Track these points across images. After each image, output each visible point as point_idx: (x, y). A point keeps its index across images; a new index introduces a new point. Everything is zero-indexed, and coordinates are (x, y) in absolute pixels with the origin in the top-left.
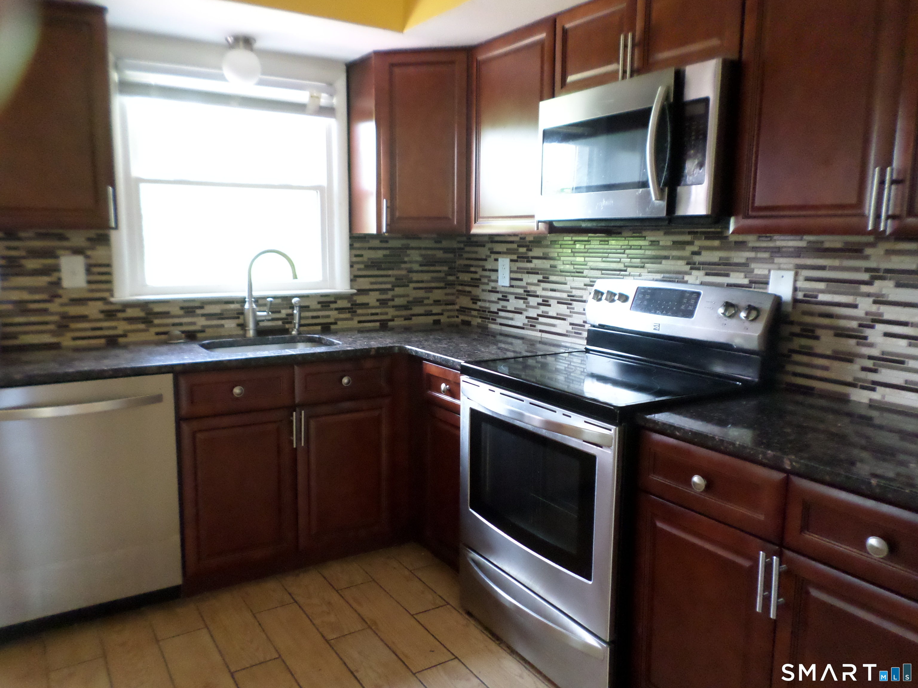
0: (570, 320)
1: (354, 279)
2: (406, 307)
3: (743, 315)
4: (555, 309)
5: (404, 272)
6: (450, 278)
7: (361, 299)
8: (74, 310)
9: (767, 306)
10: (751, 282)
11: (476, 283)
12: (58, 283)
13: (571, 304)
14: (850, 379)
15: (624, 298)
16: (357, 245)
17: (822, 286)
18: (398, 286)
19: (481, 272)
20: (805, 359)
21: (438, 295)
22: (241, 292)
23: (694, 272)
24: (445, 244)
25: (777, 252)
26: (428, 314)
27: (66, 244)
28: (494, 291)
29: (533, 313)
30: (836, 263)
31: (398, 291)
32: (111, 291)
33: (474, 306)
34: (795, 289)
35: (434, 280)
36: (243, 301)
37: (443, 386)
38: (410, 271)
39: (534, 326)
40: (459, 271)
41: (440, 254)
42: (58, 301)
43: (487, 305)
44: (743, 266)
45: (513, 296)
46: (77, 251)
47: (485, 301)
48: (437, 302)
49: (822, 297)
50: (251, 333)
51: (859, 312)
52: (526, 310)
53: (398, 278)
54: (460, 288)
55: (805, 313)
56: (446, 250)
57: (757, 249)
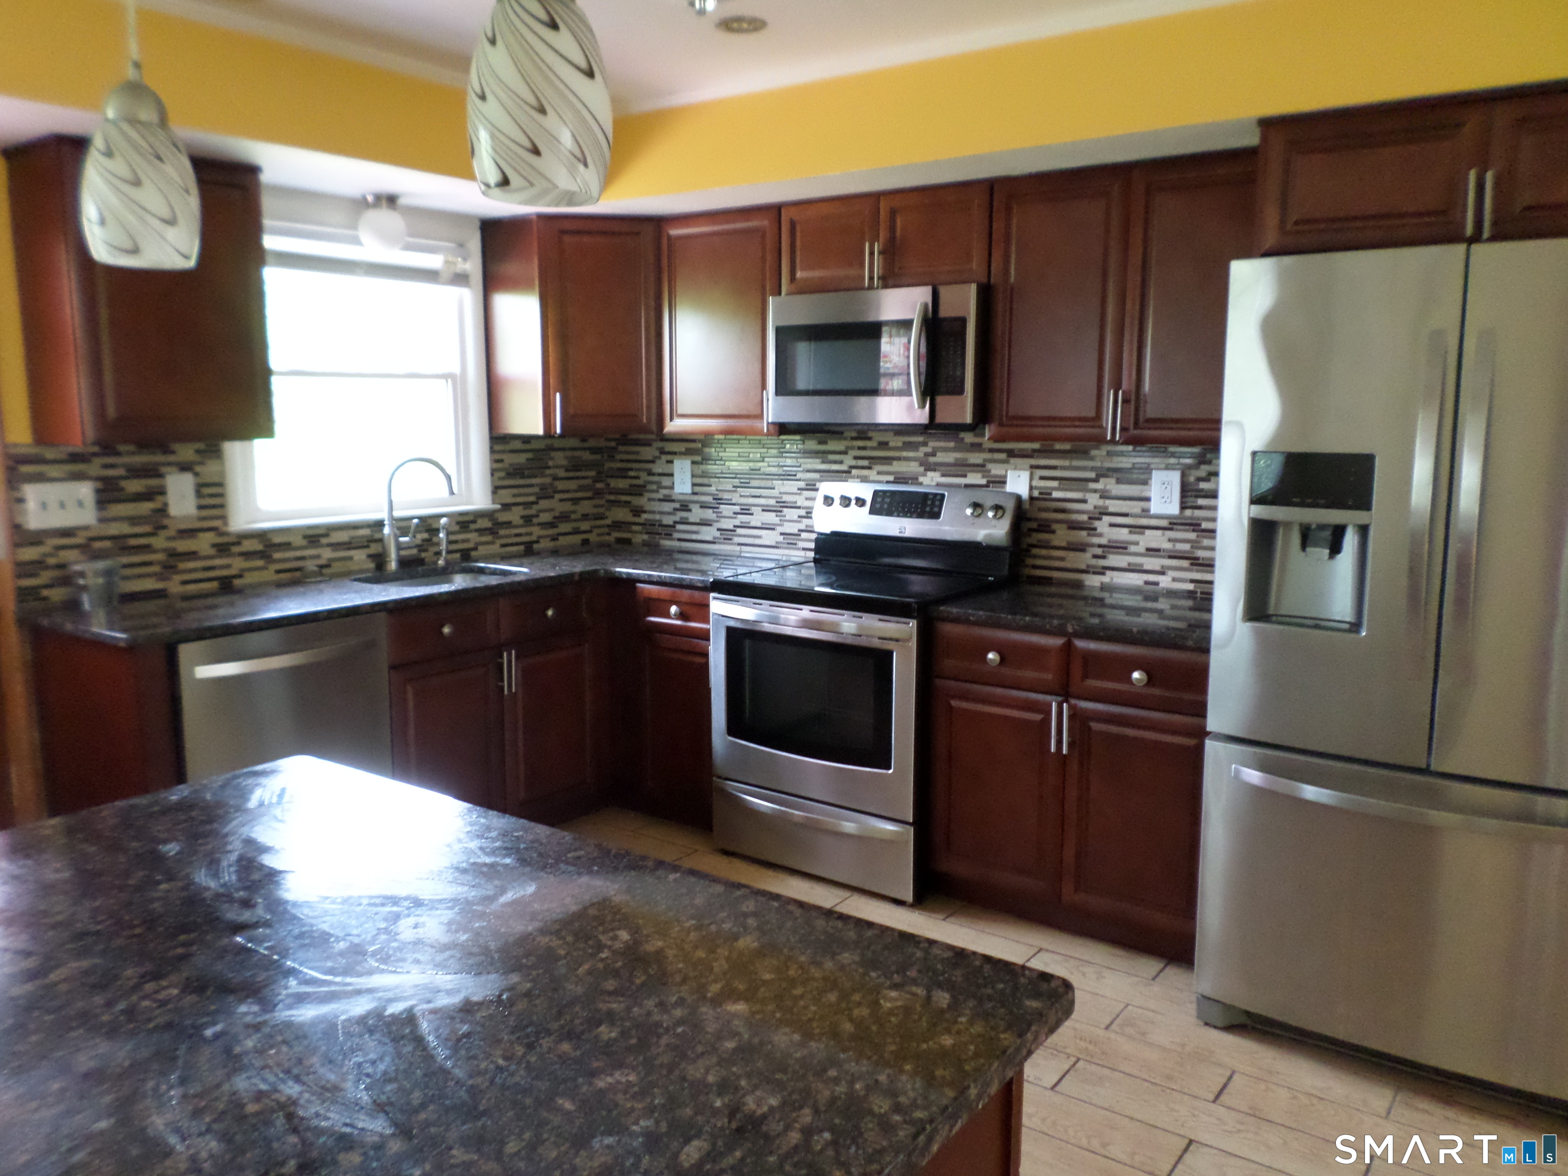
0: (780, 529)
1: (496, 489)
2: (552, 525)
3: (990, 514)
4: (758, 518)
5: (548, 480)
6: (599, 485)
7: (503, 517)
8: (182, 546)
9: (1010, 506)
10: (989, 482)
11: (638, 490)
12: (163, 511)
13: (781, 511)
14: (1083, 567)
15: (861, 502)
16: (498, 447)
17: (1055, 484)
18: (545, 498)
19: (644, 477)
20: (1044, 552)
21: (586, 507)
22: (383, 515)
23: (930, 474)
24: (592, 443)
25: (1011, 454)
26: (576, 532)
27: (171, 458)
28: (668, 499)
29: (727, 524)
30: (1066, 463)
31: (544, 504)
32: (224, 518)
33: (637, 520)
34: (1031, 488)
35: (581, 488)
36: (380, 524)
37: (674, 609)
38: (556, 478)
39: (731, 539)
40: (607, 477)
41: (586, 456)
42: (163, 534)
43: (658, 517)
44: (980, 467)
45: (698, 506)
46: (185, 467)
47: (653, 512)
48: (585, 517)
49: (1056, 494)
50: (393, 565)
51: (1089, 507)
52: (717, 521)
53: (543, 488)
54: (612, 497)
55: (1041, 510)
56: (594, 450)
57: (991, 451)
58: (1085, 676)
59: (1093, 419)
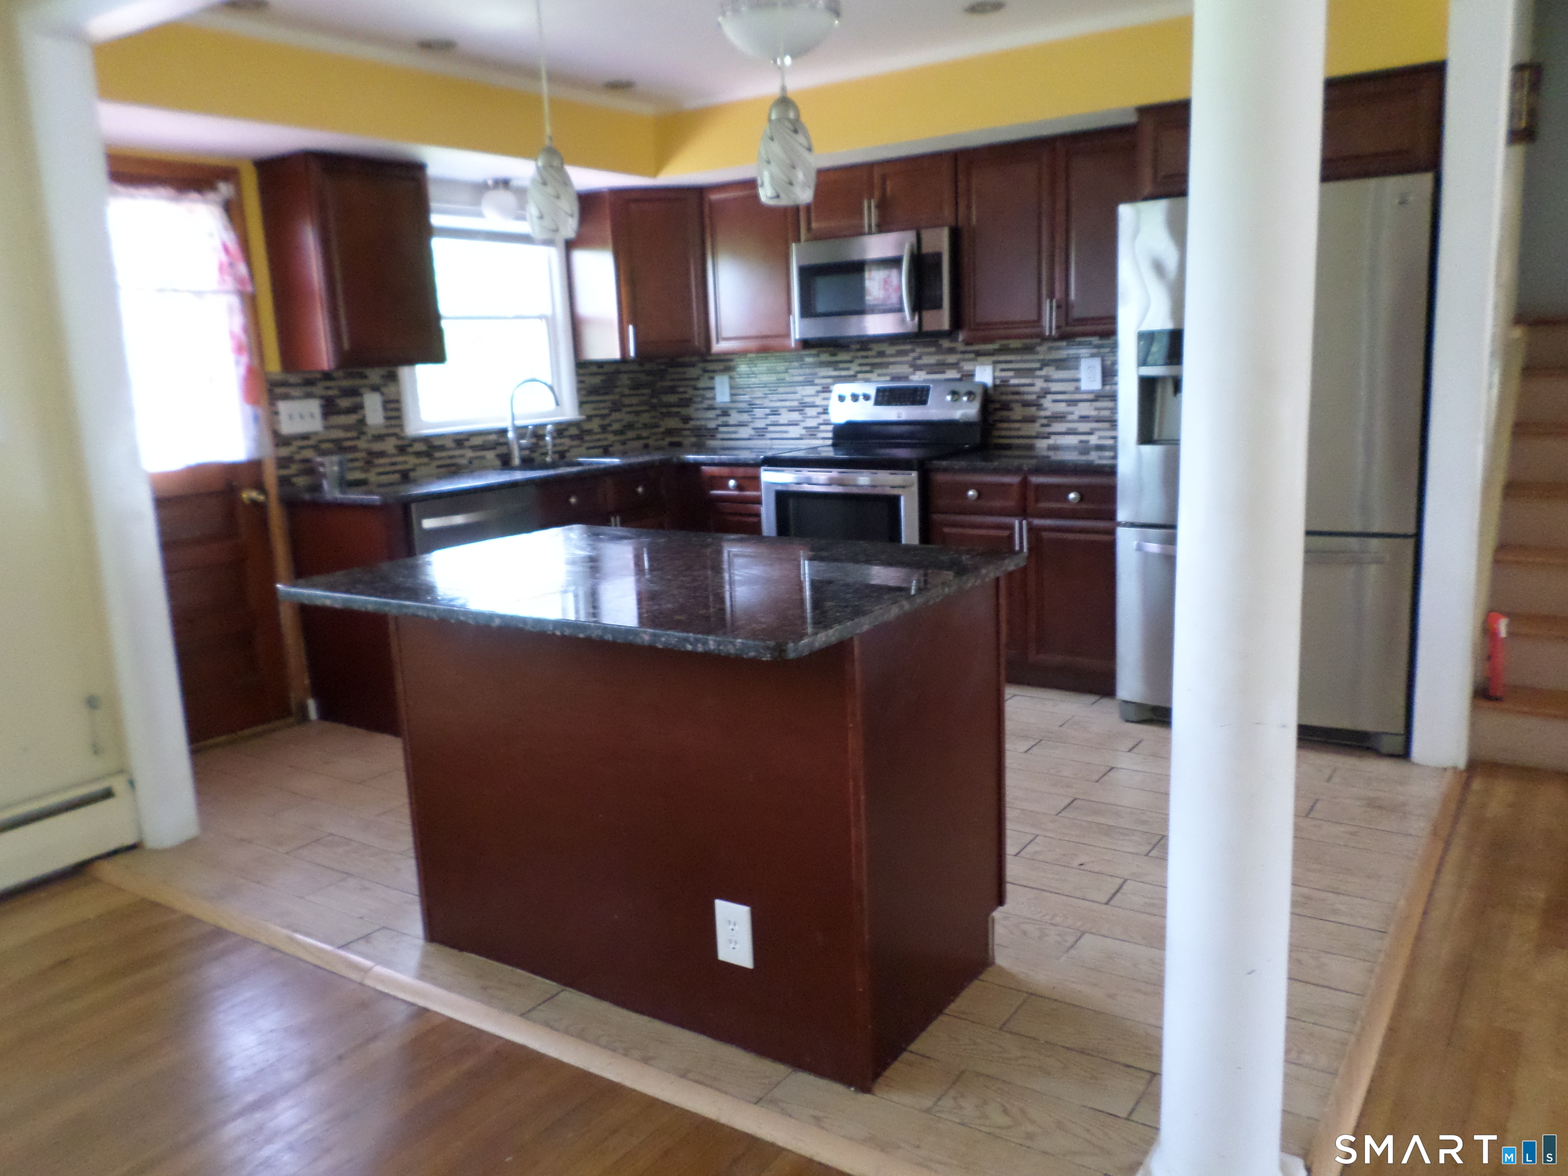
0: (803, 424)
1: (581, 404)
2: (621, 432)
3: (965, 399)
4: (785, 417)
5: (616, 397)
6: (655, 401)
7: (587, 426)
8: (377, 447)
9: (979, 392)
10: (963, 376)
11: (687, 402)
12: (362, 422)
13: (802, 410)
14: (1034, 434)
15: (867, 397)
16: (581, 371)
17: (1011, 374)
18: (616, 411)
19: (691, 392)
20: (1005, 425)
21: (645, 418)
22: (506, 424)
23: (918, 373)
24: (648, 367)
25: (978, 354)
26: (639, 438)
27: (365, 382)
28: (711, 408)
29: (760, 424)
30: (1019, 358)
31: (616, 416)
32: (401, 426)
33: (687, 426)
34: (994, 378)
35: (641, 403)
36: (503, 432)
37: (732, 483)
38: (623, 396)
39: (763, 435)
40: (659, 394)
41: (644, 378)
42: (364, 438)
43: (703, 423)
44: (955, 366)
45: (735, 411)
46: (375, 388)
47: (698, 419)
48: (645, 426)
49: (1013, 381)
50: (516, 461)
51: (1036, 389)
52: (752, 422)
53: (614, 403)
54: (664, 410)
55: (1002, 394)
56: (649, 373)
57: (963, 352)
58: (1037, 500)
59: (1034, 321)
